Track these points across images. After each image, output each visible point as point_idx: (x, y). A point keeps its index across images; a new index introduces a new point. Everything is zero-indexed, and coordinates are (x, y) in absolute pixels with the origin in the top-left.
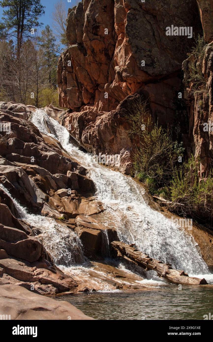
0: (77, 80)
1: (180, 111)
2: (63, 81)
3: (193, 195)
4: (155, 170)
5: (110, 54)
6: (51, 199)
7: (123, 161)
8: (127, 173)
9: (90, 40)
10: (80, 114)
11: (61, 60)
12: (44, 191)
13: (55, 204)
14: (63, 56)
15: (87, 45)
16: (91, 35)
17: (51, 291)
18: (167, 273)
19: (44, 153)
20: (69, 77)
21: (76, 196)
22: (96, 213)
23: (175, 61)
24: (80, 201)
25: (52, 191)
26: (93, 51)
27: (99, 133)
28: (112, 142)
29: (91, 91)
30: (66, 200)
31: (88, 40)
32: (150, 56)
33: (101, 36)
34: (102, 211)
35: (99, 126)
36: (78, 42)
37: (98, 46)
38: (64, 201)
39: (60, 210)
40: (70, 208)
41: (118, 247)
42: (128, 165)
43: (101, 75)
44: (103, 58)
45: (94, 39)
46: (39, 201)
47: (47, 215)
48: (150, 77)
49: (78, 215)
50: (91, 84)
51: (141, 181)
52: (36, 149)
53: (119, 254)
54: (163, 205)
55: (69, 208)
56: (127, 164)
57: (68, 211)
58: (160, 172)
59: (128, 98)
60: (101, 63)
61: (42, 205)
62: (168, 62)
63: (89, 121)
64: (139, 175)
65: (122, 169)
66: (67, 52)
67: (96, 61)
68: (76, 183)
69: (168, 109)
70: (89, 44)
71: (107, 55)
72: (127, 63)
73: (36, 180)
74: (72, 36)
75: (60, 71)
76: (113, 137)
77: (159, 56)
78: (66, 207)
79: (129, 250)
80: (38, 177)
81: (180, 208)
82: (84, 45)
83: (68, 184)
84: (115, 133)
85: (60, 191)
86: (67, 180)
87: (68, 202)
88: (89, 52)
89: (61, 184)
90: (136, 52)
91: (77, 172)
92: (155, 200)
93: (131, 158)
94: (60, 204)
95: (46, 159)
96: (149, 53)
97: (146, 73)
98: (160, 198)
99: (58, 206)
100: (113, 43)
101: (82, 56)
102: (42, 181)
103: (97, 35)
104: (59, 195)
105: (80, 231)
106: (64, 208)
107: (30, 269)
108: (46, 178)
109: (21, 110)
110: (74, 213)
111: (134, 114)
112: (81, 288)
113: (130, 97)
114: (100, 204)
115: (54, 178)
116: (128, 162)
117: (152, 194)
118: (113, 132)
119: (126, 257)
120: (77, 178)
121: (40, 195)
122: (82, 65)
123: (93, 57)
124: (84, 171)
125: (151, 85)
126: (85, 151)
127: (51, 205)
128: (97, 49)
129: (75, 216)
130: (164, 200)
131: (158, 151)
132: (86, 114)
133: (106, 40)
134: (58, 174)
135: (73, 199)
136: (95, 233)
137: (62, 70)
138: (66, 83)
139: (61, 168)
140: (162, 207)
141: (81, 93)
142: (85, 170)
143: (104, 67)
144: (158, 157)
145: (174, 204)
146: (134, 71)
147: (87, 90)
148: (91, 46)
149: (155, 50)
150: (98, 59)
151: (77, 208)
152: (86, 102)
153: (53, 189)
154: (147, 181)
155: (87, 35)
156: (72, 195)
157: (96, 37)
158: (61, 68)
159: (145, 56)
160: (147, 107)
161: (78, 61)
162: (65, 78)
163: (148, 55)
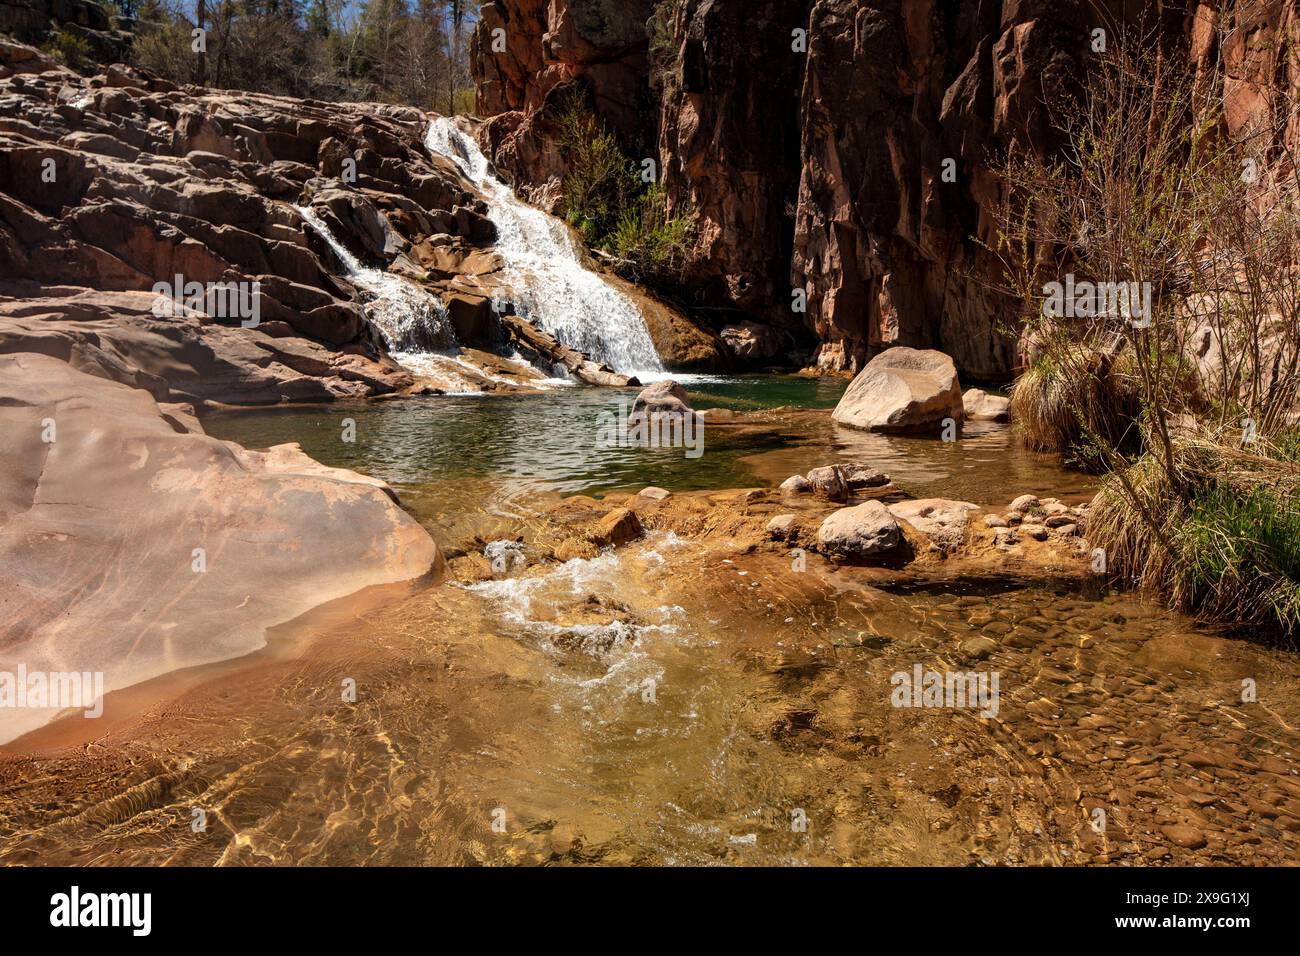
0: (498, 67)
2: (478, 69)
3: (650, 245)
4: (595, 207)
6: (415, 250)
7: (551, 193)
8: (555, 213)
10: (492, 119)
12: (405, 234)
13: (421, 256)
14: (478, 28)
17: (357, 391)
18: (579, 367)
19: (418, 176)
20: (486, 63)
21: (462, 245)
22: (488, 273)
23: (640, 24)
24: (466, 253)
25: (419, 237)
26: (518, 14)
27: (518, 149)
28: (536, 163)
29: (519, 85)
30: (442, 250)
32: (597, 13)
34: (500, 269)
35: (517, 137)
37: (525, 4)
38: (439, 253)
39: (427, 266)
40: (446, 262)
41: (511, 325)
42: (557, 200)
43: (533, 57)
44: (535, 26)
46: (388, 249)
47: (398, 272)
48: (597, 52)
49: (457, 274)
50: (518, 74)
51: (576, 225)
52: (402, 169)
53: (513, 336)
54: (606, 263)
55: (444, 264)
56: (556, 198)
57: (440, 267)
58: (603, 210)
59: (557, 86)
60: (532, 36)
61: (393, 257)
62: (628, 26)
63: (507, 130)
64: (572, 216)
65: (549, 208)
67: (524, 32)
68: (465, 225)
69: (625, 107)
71: (541, 21)
72: (560, 26)
73: (392, 218)
75: (475, 54)
76: (537, 154)
77: (612, 14)
78: (440, 262)
79: (529, 330)
80: (398, 212)
81: (630, 268)
83: (452, 226)
84: (539, 146)
85: (434, 237)
86: (450, 220)
87: (445, 255)
88: (512, 16)
89: (439, 226)
91: (470, 208)
92: (595, 255)
93: (563, 189)
94: (430, 257)
95: (417, 185)
97: (591, 43)
98: (603, 253)
99: (425, 260)
102: (402, 218)
104: (432, 243)
105: (449, 296)
106: (436, 264)
107: (331, 355)
108: (412, 215)
109: (411, 117)
110: (451, 271)
111: (566, 113)
112: (418, 387)
113: (561, 84)
114: (498, 259)
115: (428, 217)
116: (557, 195)
117: (590, 245)
118: (537, 146)
119: (522, 342)
120: (467, 217)
121: (393, 241)
123: (519, 25)
124: (483, 208)
125: (599, 66)
126: (504, 182)
127: (413, 258)
128: (524, 11)
129: (450, 276)
130: (607, 255)
131: (599, 176)
132: (501, 119)
134: (435, 210)
135: (454, 250)
136: (474, 301)
137: (477, 50)
138: (483, 73)
139: (443, 201)
140: (602, 268)
141: (504, 89)
142: (486, 205)
144: (600, 185)
145: (622, 261)
146: (570, 40)
147: (512, 85)
148: (515, 5)
150: (526, 28)
151: (458, 264)
152: (512, 105)
153: (423, 232)
154: (584, 226)
156: (455, 244)
158: (475, 48)
159: (588, 13)
160: (586, 100)
162: (482, 65)
163: (594, 11)
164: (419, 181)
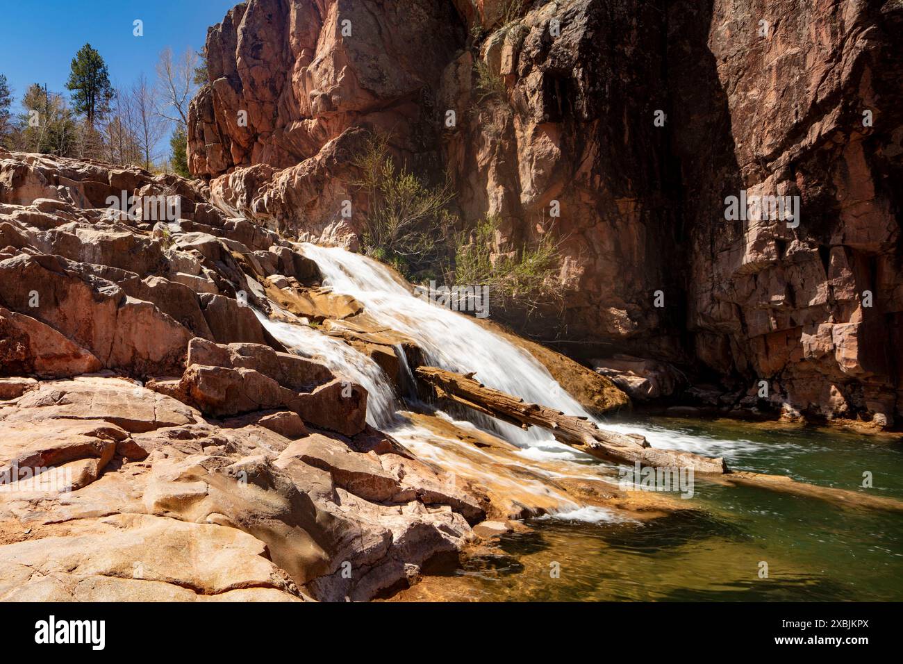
0: (220, 132)
1: (426, 154)
2: (197, 135)
5: (278, 85)
6: (270, 294)
7: (341, 232)
9: (248, 66)
10: (246, 171)
11: (193, 108)
12: (255, 278)
13: (280, 301)
14: (195, 103)
15: (243, 75)
16: (249, 59)
20: (207, 130)
21: (300, 286)
22: (351, 315)
23: (413, 76)
24: (310, 294)
25: (263, 278)
26: (252, 84)
27: (287, 194)
28: (311, 206)
29: (245, 145)
30: (290, 292)
31: (245, 66)
32: (376, 67)
33: (264, 60)
34: (361, 310)
35: (287, 183)
36: (225, 73)
37: (260, 75)
38: (290, 295)
39: (292, 311)
41: (435, 378)
42: (352, 238)
43: (264, 120)
44: (267, 93)
45: (254, 66)
46: (259, 294)
47: (280, 319)
48: (377, 101)
49: (325, 318)
50: (246, 135)
51: (385, 261)
53: (440, 391)
55: (304, 307)
56: (349, 236)
57: (307, 311)
59: (347, 132)
60: (263, 102)
61: (266, 303)
62: (402, 77)
63: (261, 180)
64: (377, 253)
65: (342, 245)
66: (201, 96)
67: (257, 99)
68: (290, 265)
69: (404, 152)
70: (246, 74)
71: (273, 89)
72: (339, 80)
74: (216, 66)
75: (193, 124)
76: (315, 197)
77: (389, 68)
78: (299, 306)
80: (235, 255)
82: (240, 75)
83: (280, 265)
84: (320, 190)
85: (274, 279)
86: (277, 260)
87: (297, 297)
88: (246, 86)
89: (269, 267)
90: (356, 60)
94: (287, 301)
95: (232, 229)
96: (374, 62)
97: (372, 93)
99: (286, 304)
100: (283, 70)
101: (233, 94)
102: (245, 260)
103: (258, 59)
104: (275, 284)
106: (297, 308)
108: (246, 256)
110: (316, 315)
115: (257, 257)
116: (349, 233)
117: (409, 280)
118: (317, 189)
120: (291, 258)
121: (254, 285)
122: (233, 107)
123: (253, 93)
125: (376, 114)
127: (276, 302)
128: (258, 81)
129: (319, 321)
132: (256, 170)
133: (272, 65)
134: (262, 252)
135: (299, 291)
136: (390, 352)
137: (196, 120)
138: (203, 139)
139: (257, 242)
141: (227, 150)
143: (268, 108)
146: (352, 91)
147: (239, 145)
148: (250, 76)
149: (384, 58)
150: (259, 96)
151: (314, 306)
154: (396, 261)
155: (244, 60)
156: (295, 285)
157: (256, 62)
158: (193, 119)
159: (369, 67)
161: (228, 102)
162: (202, 132)
163: (374, 65)
164: (233, 224)
